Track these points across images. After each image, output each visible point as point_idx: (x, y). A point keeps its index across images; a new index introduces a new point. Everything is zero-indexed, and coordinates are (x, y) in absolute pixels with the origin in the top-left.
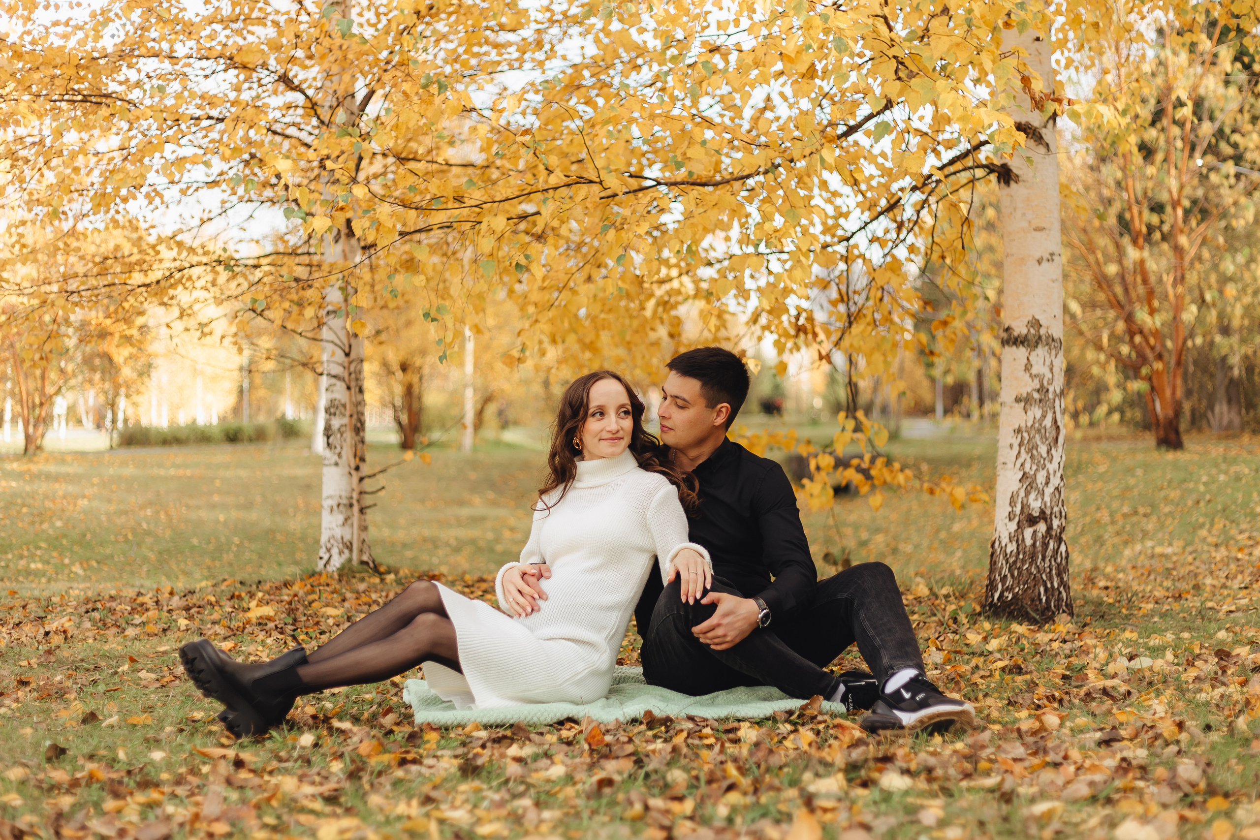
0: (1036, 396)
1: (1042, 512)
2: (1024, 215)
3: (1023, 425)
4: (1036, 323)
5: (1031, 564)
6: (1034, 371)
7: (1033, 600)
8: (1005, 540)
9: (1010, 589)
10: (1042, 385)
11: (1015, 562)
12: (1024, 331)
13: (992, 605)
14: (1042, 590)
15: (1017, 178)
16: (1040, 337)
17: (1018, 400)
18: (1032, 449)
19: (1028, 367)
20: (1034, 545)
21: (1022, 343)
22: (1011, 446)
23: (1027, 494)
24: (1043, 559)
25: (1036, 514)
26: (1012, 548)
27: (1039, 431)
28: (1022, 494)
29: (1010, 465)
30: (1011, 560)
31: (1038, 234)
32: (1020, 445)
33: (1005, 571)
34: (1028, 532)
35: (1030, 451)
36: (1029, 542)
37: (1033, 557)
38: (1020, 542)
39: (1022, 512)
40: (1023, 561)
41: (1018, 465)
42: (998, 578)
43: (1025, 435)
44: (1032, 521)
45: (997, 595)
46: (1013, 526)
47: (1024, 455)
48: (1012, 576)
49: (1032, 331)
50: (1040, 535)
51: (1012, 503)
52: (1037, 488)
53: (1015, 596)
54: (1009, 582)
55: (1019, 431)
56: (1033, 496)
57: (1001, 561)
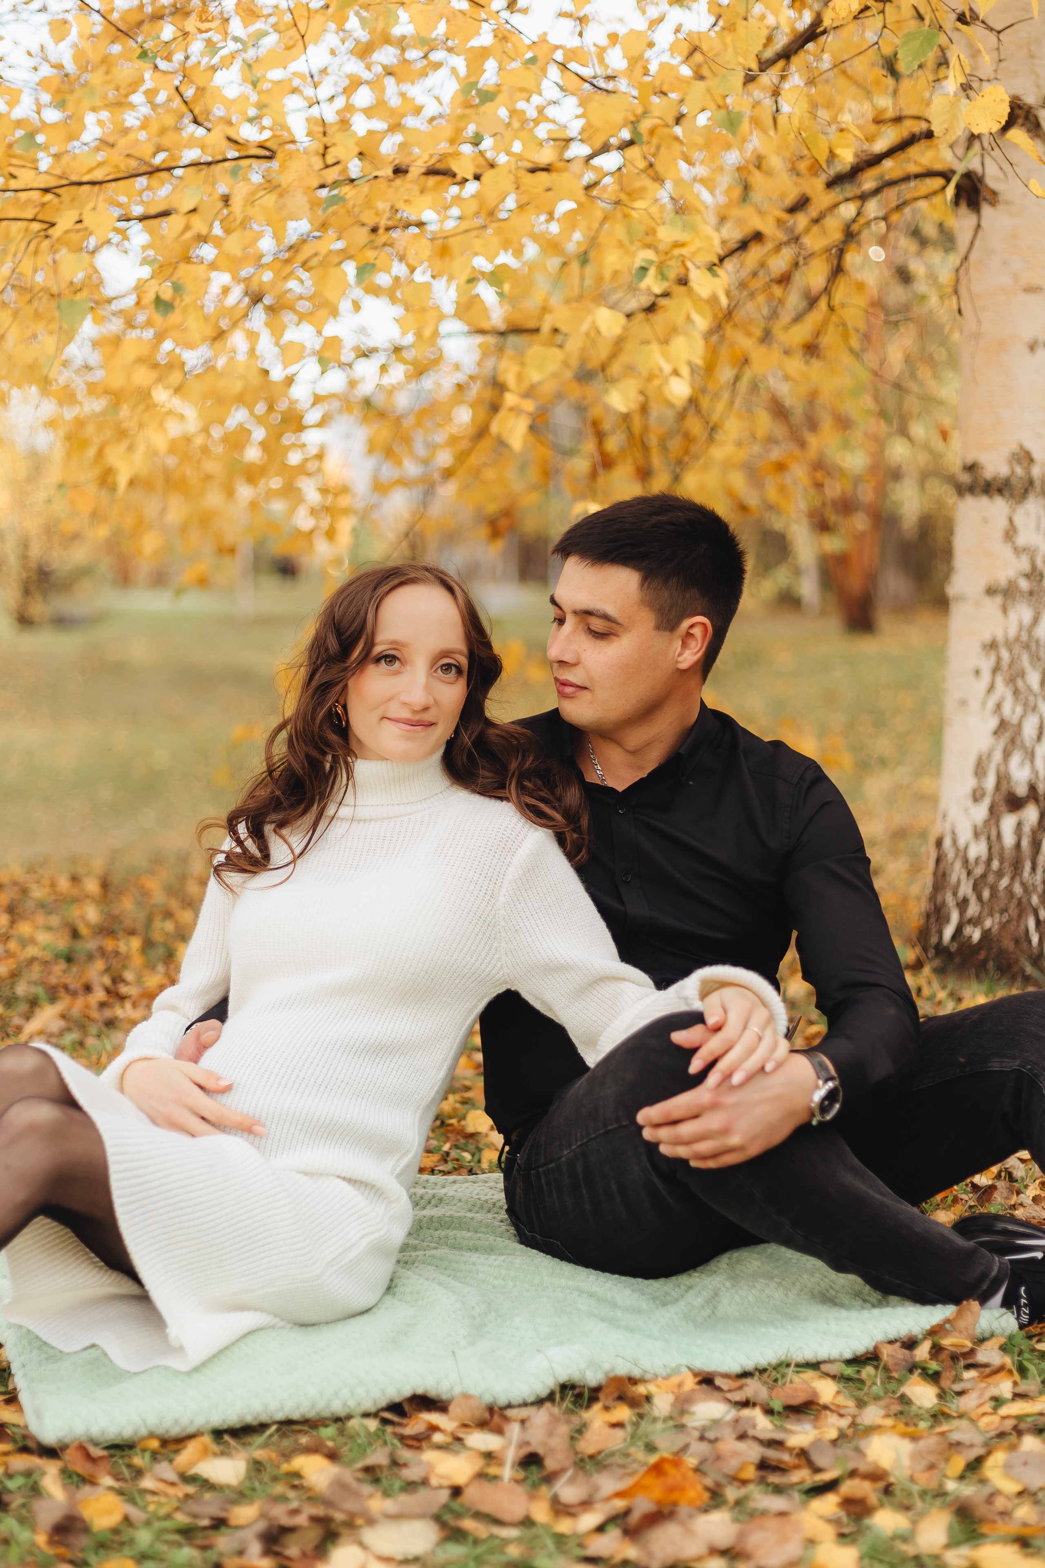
0: (1024, 584)
1: (1032, 788)
2: (1005, 263)
3: (1000, 637)
4: (1025, 457)
5: (1013, 879)
6: (1022, 540)
7: (1017, 942)
8: (965, 836)
9: (976, 921)
10: (1034, 567)
11: (984, 876)
12: (1003, 470)
13: (940, 949)
14: (1031, 923)
15: (994, 198)
16: (1031, 482)
17: (991, 591)
18: (1015, 677)
19: (1010, 533)
20: (1018, 846)
21: (1000, 491)
22: (977, 672)
23: (1007, 755)
24: (1034, 868)
25: (1022, 791)
26: (978, 850)
27: (1027, 647)
28: (998, 756)
29: (974, 705)
30: (979, 871)
31: (1030, 298)
32: (996, 669)
33: (966, 889)
34: (1008, 823)
35: (1011, 681)
36: (1009, 839)
37: (1017, 866)
38: (994, 840)
39: (998, 787)
40: (1000, 874)
41: (991, 704)
42: (950, 900)
43: (1005, 654)
44: (1015, 803)
45: (948, 932)
46: (980, 812)
47: (1002, 689)
48: (979, 898)
49: (1019, 471)
50: (1027, 829)
51: (980, 770)
52: (1023, 747)
53: (986, 935)
54: (973, 909)
55: (992, 646)
56: (1016, 759)
57: (957, 872)
